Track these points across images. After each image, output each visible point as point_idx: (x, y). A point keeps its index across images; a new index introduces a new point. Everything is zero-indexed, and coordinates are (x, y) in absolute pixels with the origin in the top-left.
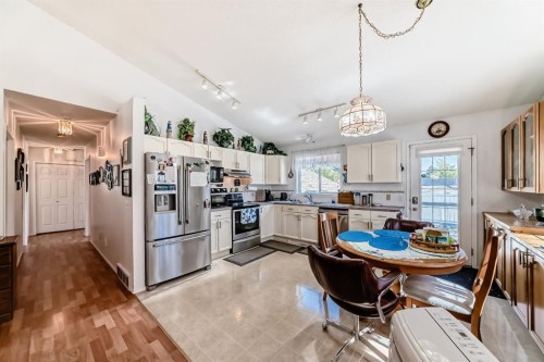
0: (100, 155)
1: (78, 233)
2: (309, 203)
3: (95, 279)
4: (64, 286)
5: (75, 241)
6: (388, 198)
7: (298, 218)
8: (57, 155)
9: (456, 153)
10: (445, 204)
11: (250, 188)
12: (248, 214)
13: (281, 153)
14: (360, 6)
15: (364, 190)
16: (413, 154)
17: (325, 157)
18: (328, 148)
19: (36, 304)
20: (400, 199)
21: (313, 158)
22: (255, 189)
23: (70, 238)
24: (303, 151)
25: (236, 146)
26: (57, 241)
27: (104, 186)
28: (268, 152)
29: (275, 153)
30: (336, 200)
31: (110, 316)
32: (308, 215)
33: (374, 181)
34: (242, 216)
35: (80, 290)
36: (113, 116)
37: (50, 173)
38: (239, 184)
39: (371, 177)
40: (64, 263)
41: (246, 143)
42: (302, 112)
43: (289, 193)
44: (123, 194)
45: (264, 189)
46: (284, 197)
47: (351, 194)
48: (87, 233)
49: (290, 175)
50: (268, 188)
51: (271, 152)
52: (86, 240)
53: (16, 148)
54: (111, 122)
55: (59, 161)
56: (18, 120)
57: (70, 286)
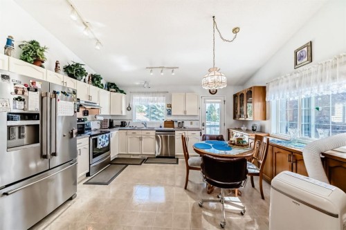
2: (145, 128)
6: (191, 123)
7: (141, 139)
9: (219, 102)
10: (214, 126)
11: (98, 118)
12: (103, 140)
13: (122, 92)
14: (214, 17)
15: (180, 119)
16: (203, 101)
17: (156, 98)
18: (158, 92)
20: (197, 124)
21: (146, 98)
22: (102, 118)
24: (139, 93)
25: (87, 81)
28: (111, 89)
29: (117, 91)
30: (163, 125)
32: (148, 136)
33: (188, 114)
34: (99, 142)
38: (88, 114)
39: (185, 112)
41: (95, 80)
42: (149, 66)
43: (127, 122)
45: (108, 118)
46: (123, 124)
47: (172, 122)
49: (129, 109)
50: (111, 118)
51: (113, 90)
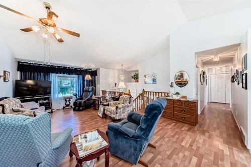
0: (234, 67)
1: (227, 105)
3: (227, 129)
4: (213, 125)
5: (224, 109)
8: (218, 70)
19: (203, 126)
23: (223, 107)
26: (217, 106)
27: (236, 83)
31: (228, 149)
35: (218, 129)
36: (239, 45)
37: (215, 78)
40: (216, 116)
44: (243, 87)
48: (231, 107)
52: (229, 110)
53: (201, 70)
54: (239, 48)
55: (219, 72)
56: (202, 60)
57: (215, 126)
